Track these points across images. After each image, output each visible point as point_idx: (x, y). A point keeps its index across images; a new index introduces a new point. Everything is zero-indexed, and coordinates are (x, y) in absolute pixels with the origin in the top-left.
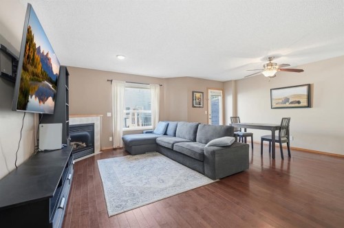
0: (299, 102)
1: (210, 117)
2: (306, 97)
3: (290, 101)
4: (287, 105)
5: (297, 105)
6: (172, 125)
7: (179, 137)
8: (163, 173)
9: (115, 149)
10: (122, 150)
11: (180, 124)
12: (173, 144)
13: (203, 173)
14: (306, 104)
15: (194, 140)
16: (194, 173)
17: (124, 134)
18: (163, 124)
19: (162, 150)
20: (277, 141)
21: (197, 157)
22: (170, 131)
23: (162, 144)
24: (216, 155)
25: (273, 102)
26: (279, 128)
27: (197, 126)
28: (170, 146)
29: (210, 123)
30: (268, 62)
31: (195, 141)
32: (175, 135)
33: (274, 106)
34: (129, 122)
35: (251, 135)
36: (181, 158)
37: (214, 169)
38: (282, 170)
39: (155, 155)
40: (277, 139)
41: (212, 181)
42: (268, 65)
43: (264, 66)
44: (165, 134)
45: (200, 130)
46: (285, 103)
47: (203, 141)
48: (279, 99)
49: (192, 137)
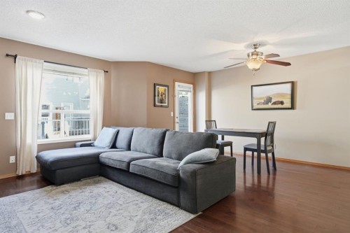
0: (282, 103)
1: (177, 120)
2: (290, 97)
3: (273, 101)
4: (270, 105)
5: (280, 106)
6: (124, 133)
7: (136, 151)
8: (114, 211)
9: (21, 177)
10: (36, 178)
11: (137, 131)
12: (129, 164)
13: (178, 205)
14: (289, 106)
15: (160, 155)
16: (164, 206)
17: (39, 151)
18: (110, 132)
19: (111, 173)
20: (263, 151)
21: (169, 181)
22: (121, 142)
23: (111, 163)
24: (198, 177)
25: (255, 101)
26: (265, 135)
27: (164, 134)
28: (123, 166)
29: (177, 129)
30: (253, 50)
31: (162, 156)
32: (129, 148)
33: (256, 106)
34: (49, 128)
35: (230, 144)
36: (141, 185)
37: (194, 199)
38: (267, 188)
39: (99, 182)
40: (263, 148)
41: (192, 216)
42: (252, 54)
43: (248, 56)
44: (114, 146)
45: (169, 140)
46: (267, 103)
47: (174, 156)
48: (261, 99)
49: (156, 151)
